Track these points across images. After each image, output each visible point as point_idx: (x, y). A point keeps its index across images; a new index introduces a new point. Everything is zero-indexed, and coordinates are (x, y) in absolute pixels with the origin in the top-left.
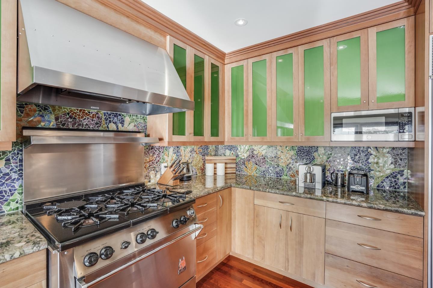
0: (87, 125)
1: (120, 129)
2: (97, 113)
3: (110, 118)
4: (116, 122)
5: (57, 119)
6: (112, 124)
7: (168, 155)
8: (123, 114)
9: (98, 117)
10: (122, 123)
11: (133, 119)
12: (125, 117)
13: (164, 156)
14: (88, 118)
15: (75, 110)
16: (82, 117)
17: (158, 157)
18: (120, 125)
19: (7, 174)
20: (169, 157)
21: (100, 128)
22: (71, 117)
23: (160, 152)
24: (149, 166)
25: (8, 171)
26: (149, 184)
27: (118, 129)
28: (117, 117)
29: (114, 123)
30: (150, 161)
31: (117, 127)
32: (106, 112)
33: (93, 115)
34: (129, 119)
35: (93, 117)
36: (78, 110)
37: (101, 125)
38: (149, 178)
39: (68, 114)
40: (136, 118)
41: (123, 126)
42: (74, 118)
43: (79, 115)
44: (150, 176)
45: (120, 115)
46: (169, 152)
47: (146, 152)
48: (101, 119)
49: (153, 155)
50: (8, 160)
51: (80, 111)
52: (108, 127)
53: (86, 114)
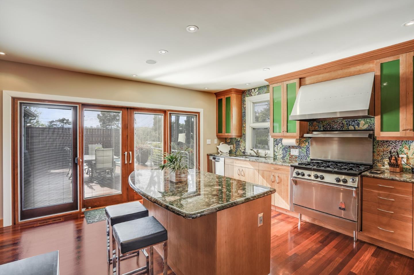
0: (336, 128)
1: (356, 129)
2: (342, 122)
3: (349, 123)
4: (354, 125)
5: (323, 126)
6: (351, 126)
7: (410, 148)
8: (359, 119)
9: (342, 124)
10: (358, 125)
11: (367, 122)
12: (360, 121)
13: (402, 148)
14: (337, 125)
15: (330, 121)
16: (334, 124)
17: (394, 149)
18: (356, 127)
19: (308, 147)
20: (410, 150)
21: (344, 129)
22: (329, 125)
23: (397, 145)
24: (384, 155)
25: (309, 146)
26: (382, 167)
27: (355, 129)
28: (355, 122)
29: (352, 125)
30: (384, 151)
31: (355, 128)
32: (347, 120)
33: (340, 123)
34: (364, 122)
35: (339, 124)
36: (332, 121)
37: (344, 127)
38: (383, 164)
39: (328, 124)
40: (370, 121)
41: (359, 127)
42: (330, 125)
43: (333, 124)
44: (384, 162)
45: (356, 120)
46: (410, 146)
47: (380, 144)
48: (344, 124)
49: (388, 147)
50: (309, 142)
51: (333, 121)
52: (348, 128)
53: (336, 122)
